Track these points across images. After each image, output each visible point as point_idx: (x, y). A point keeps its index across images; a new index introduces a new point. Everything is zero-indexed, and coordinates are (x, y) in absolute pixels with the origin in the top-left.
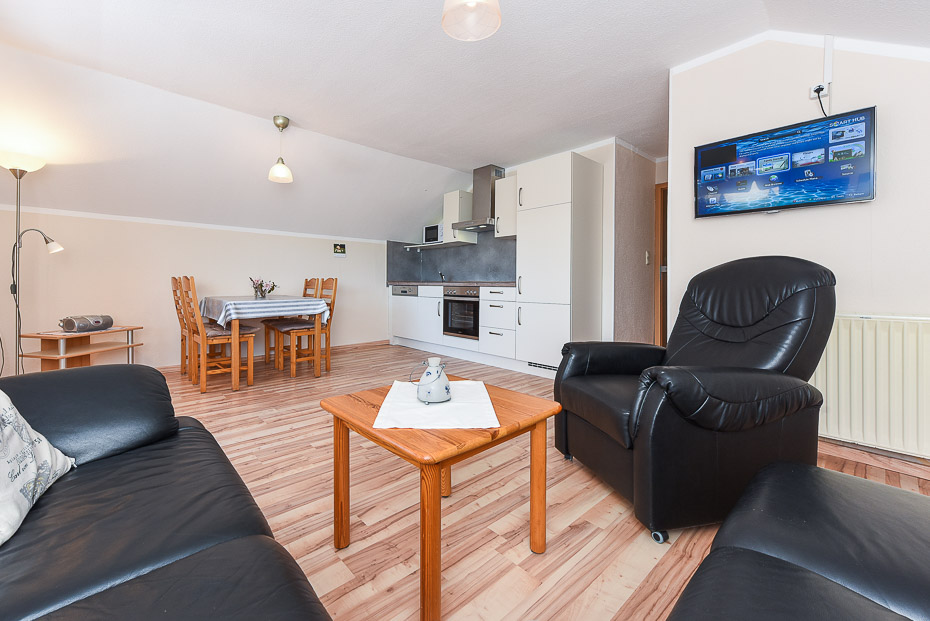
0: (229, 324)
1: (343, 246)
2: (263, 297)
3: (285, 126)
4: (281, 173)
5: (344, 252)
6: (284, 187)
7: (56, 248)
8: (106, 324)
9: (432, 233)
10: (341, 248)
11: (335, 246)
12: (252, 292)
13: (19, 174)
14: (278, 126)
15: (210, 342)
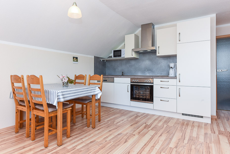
1: (77, 58)
5: (77, 61)
9: (118, 53)
10: (76, 59)
11: (74, 58)
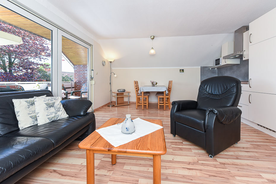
0: (141, 93)
2: (154, 86)
3: (153, 38)
4: (152, 52)
5: (183, 72)
6: (153, 55)
7: (115, 76)
8: (124, 91)
9: (218, 61)
11: (180, 70)
12: (151, 85)
13: (111, 62)
14: (152, 39)
15: (138, 97)
